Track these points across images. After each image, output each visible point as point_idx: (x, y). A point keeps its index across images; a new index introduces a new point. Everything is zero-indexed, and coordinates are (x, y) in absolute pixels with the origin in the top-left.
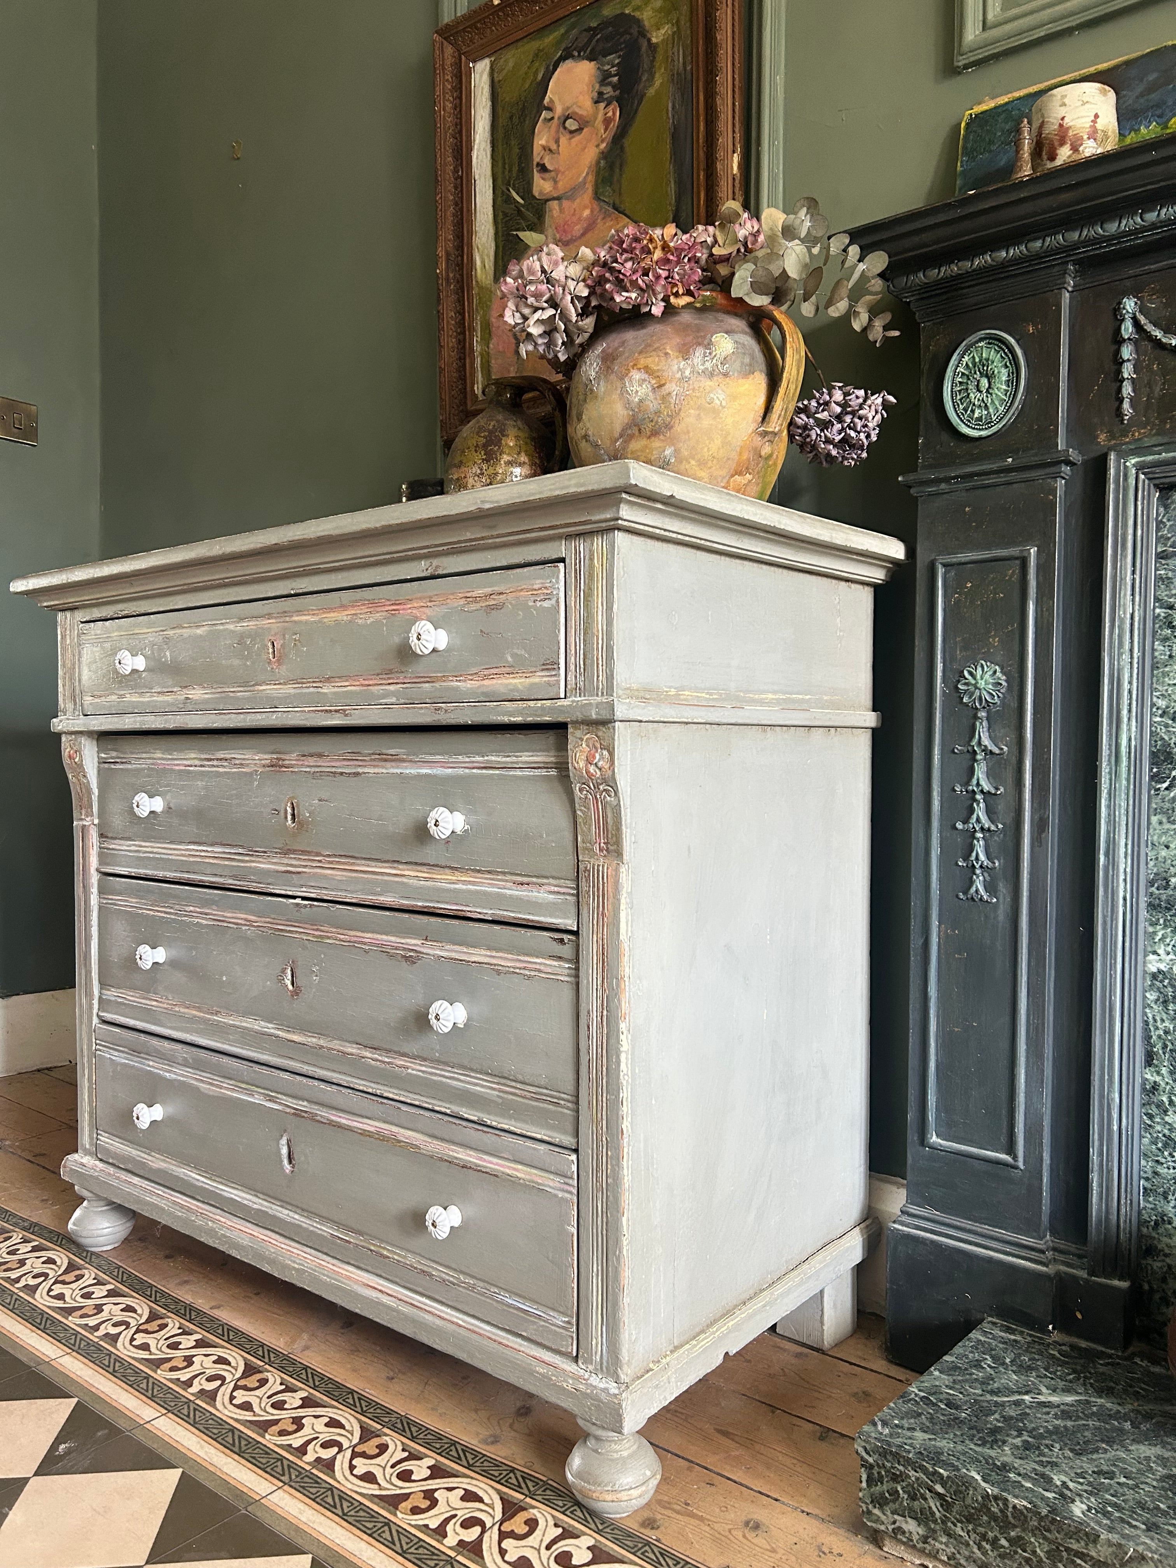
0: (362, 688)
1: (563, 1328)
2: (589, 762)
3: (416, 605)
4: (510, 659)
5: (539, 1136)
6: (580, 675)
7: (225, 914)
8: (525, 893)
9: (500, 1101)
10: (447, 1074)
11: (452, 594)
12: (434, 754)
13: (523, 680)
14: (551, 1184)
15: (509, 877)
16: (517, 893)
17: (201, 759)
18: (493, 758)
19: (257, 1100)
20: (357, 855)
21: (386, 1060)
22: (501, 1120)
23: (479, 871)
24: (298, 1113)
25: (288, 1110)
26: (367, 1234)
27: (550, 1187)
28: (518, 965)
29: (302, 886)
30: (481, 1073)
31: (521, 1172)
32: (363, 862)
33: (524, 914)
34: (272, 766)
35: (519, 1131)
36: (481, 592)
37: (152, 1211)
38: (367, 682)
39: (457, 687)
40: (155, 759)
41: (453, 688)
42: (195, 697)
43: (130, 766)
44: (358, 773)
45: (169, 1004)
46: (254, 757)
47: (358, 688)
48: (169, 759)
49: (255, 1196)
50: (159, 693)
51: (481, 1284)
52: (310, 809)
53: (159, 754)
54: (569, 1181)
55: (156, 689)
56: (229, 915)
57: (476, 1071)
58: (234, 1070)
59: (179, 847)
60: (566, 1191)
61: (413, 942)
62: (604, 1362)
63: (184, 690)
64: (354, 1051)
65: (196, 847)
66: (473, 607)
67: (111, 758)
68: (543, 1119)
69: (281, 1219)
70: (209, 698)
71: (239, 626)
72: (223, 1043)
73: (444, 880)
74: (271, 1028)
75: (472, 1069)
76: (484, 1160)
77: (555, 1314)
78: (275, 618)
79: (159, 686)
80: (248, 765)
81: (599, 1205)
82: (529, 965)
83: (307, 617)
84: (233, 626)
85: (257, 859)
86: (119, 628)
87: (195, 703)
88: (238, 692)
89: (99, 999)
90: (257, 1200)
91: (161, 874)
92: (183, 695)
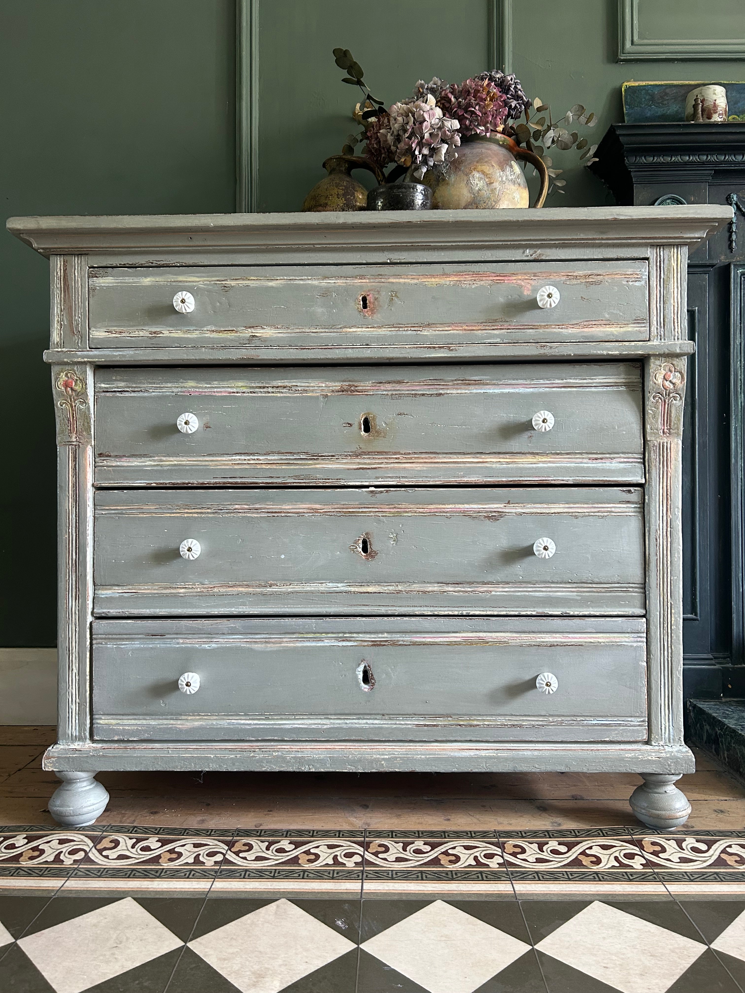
0: (464, 332)
1: (639, 726)
2: (665, 379)
3: (520, 277)
4: (607, 316)
5: (615, 613)
6: (661, 327)
7: (284, 507)
8: (600, 465)
9: (579, 598)
10: (529, 589)
11: (554, 273)
12: (517, 380)
13: (618, 329)
14: (627, 640)
15: (585, 456)
16: (593, 465)
17: (251, 387)
18: (571, 381)
19: (327, 643)
20: (438, 451)
21: (469, 589)
22: (582, 610)
23: (558, 454)
24: (375, 644)
25: (366, 644)
26: (454, 715)
27: (626, 642)
28: (593, 510)
29: (377, 478)
30: (561, 583)
31: (602, 638)
32: (444, 455)
33: (600, 477)
34: (343, 391)
35: (598, 614)
36: (581, 273)
37: (190, 764)
38: (470, 328)
39: (560, 333)
40: (185, 387)
41: (555, 333)
42: (264, 335)
43: (146, 394)
44: (441, 394)
45: (204, 588)
46: (321, 385)
47: (461, 332)
48: (206, 387)
49: (325, 718)
50: (213, 331)
51: (569, 719)
52: (388, 421)
53: (191, 383)
54: (642, 635)
55: (209, 328)
56: (288, 507)
57: (557, 583)
58: (299, 626)
59: (219, 459)
60: (640, 642)
61: (496, 506)
62: (671, 737)
63: (249, 330)
64: (435, 589)
65: (243, 457)
66: (575, 282)
67: (118, 388)
68: (616, 601)
69: (358, 728)
70: (282, 337)
71: (324, 283)
72: (281, 608)
73: (525, 462)
74: (341, 587)
75: (553, 582)
76: (569, 638)
77: (633, 719)
78: (369, 279)
79: (216, 326)
80: (312, 391)
81: (666, 644)
82: (602, 510)
83: (406, 280)
84: (315, 283)
85: (323, 462)
86: (152, 275)
87: (265, 340)
88: (322, 332)
89: (94, 598)
90: (327, 721)
91: (195, 481)
92: (248, 333)
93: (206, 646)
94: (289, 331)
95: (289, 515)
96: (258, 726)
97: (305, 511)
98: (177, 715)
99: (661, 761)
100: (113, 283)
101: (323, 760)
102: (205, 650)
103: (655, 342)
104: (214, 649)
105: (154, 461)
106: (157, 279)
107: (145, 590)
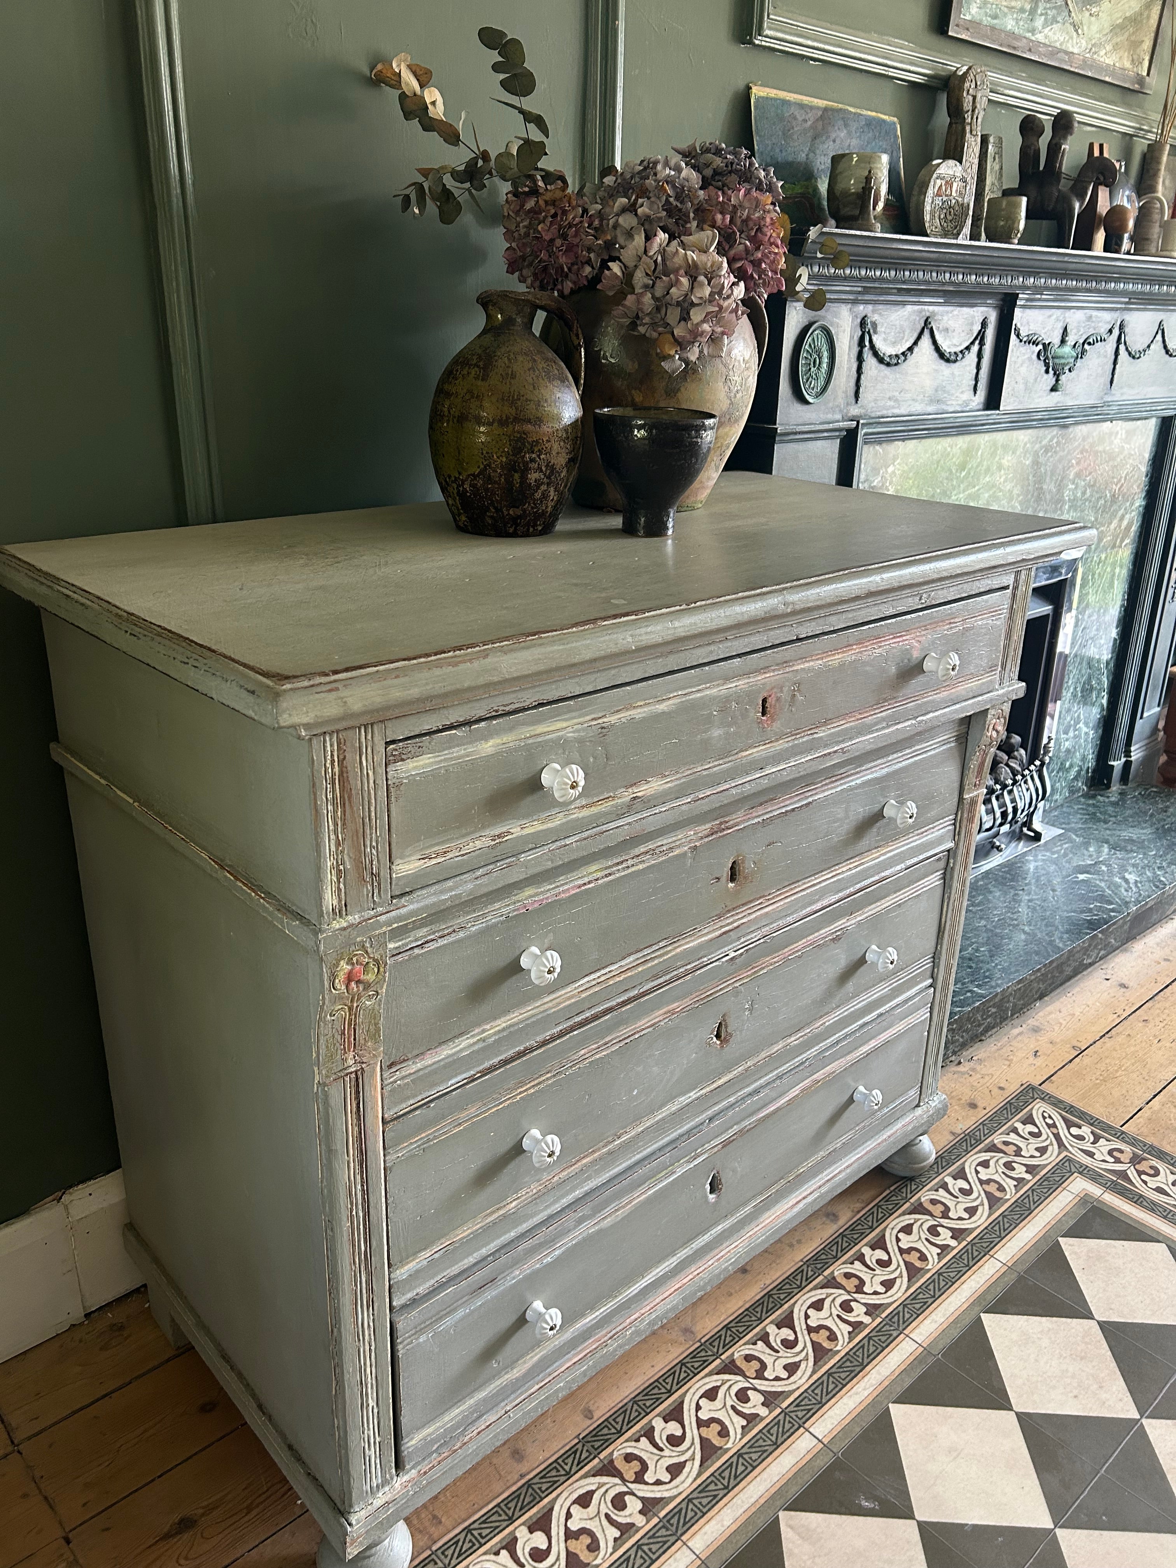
0: (856, 722)
1: (914, 1094)
2: (992, 730)
3: (912, 634)
5: (914, 994)
7: (637, 1025)
8: (925, 840)
11: (941, 621)
13: (976, 682)
14: (918, 1016)
15: (915, 834)
16: (920, 842)
17: (606, 868)
19: (679, 1171)
20: (799, 876)
21: (809, 1031)
22: (892, 1003)
23: (895, 840)
24: (726, 1143)
25: (716, 1149)
26: (786, 1174)
27: (917, 1018)
29: (739, 938)
31: (903, 1025)
32: (803, 881)
34: (713, 834)
35: (902, 1001)
37: (537, 1412)
39: (934, 700)
40: (519, 901)
41: (930, 701)
42: (650, 792)
43: (461, 935)
44: (810, 803)
45: (540, 1185)
46: (689, 834)
47: (853, 724)
48: (549, 891)
49: (673, 1256)
50: (583, 807)
51: (870, 1119)
52: (757, 859)
53: (529, 892)
54: (929, 1004)
55: (578, 803)
56: (643, 1022)
59: (563, 992)
60: (927, 1013)
61: (840, 923)
63: (630, 789)
64: (780, 1047)
67: (416, 940)
68: (914, 981)
69: (703, 1246)
70: (670, 788)
71: (725, 689)
72: (631, 1157)
73: (870, 860)
74: (693, 1095)
76: (880, 1039)
77: (911, 1090)
80: (679, 846)
83: (811, 664)
84: (715, 691)
85: (681, 941)
86: (497, 732)
87: (649, 799)
88: (715, 766)
89: (391, 1287)
90: (675, 1258)
92: (626, 796)
93: (549, 1259)
94: (679, 776)
95: (643, 1032)
97: (661, 1018)
98: (512, 1365)
100: (432, 764)
102: (549, 1264)
103: (995, 693)
104: (558, 1257)
105: (473, 1036)
106: (505, 740)
107: (463, 1233)
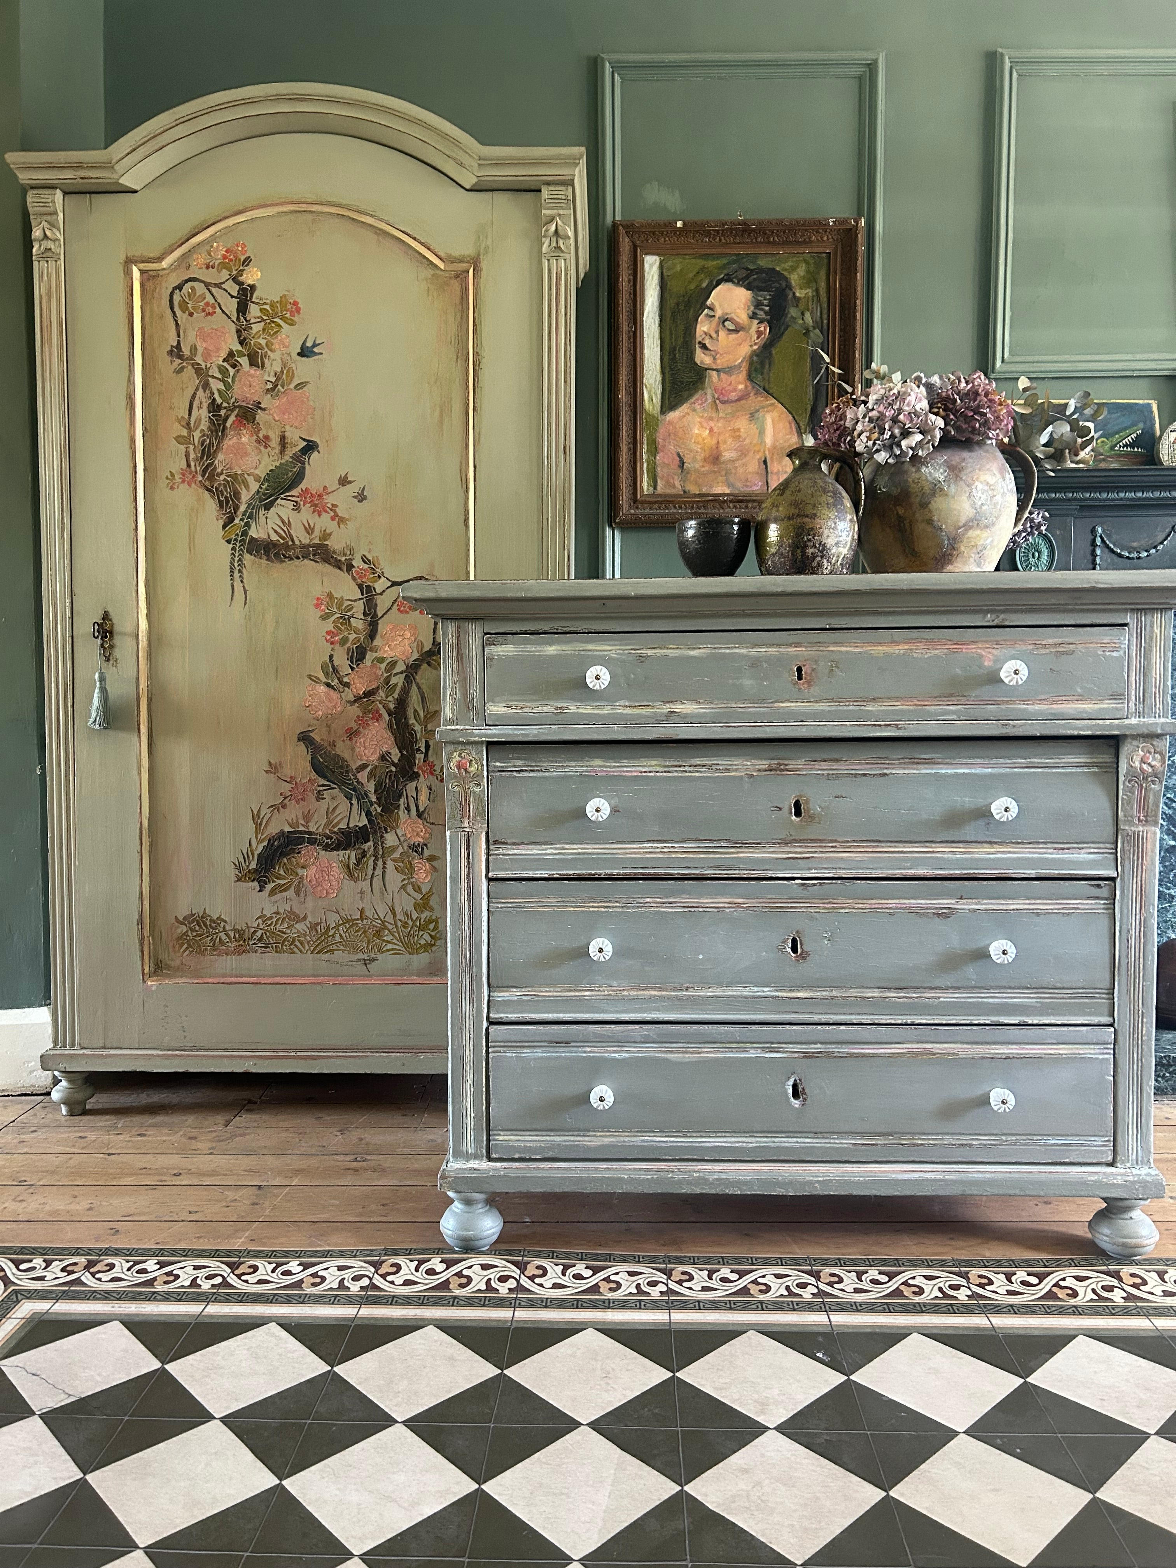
0: (915, 707)
1: (1103, 1146)
2: (1142, 761)
3: (980, 646)
4: (1079, 690)
5: (1079, 1022)
6: (1139, 703)
7: (701, 901)
8: (1066, 856)
9: (1039, 1005)
10: (982, 995)
11: (1020, 640)
12: (970, 759)
13: (1092, 705)
14: (1092, 1052)
15: (1050, 845)
16: (1059, 856)
17: (665, 766)
18: (1036, 760)
19: (752, 1054)
20: (881, 839)
21: (914, 995)
22: (1042, 1018)
23: (1019, 843)
24: (808, 1056)
25: (796, 1055)
26: (896, 1133)
27: (1090, 1054)
28: (1057, 907)
29: (807, 869)
30: (1019, 988)
31: (1063, 1050)
33: (1066, 870)
34: (771, 770)
35: (1059, 1022)
36: (1050, 641)
37: (602, 1185)
38: (922, 703)
39: (1025, 709)
40: (590, 766)
41: (1019, 710)
42: (684, 711)
43: (547, 774)
44: (885, 774)
45: (612, 991)
46: (745, 763)
47: (911, 708)
48: (614, 767)
49: (751, 1136)
50: (626, 706)
51: (1024, 1138)
52: (823, 804)
53: (597, 762)
54: (1109, 1046)
55: (622, 703)
56: (706, 901)
57: (1014, 988)
58: (721, 1034)
59: (629, 846)
60: (1106, 1054)
61: (946, 901)
62: (1140, 1159)
63: (668, 705)
64: (875, 995)
65: (655, 845)
66: (1043, 651)
67: (514, 767)
68: (1080, 1010)
69: (787, 1148)
70: (705, 713)
71: (754, 652)
72: (699, 1014)
73: (982, 852)
74: (767, 991)
75: (1010, 988)
76: (1027, 1049)
77: (1096, 1138)
78: (806, 647)
79: (629, 700)
80: (736, 770)
81: (1135, 1056)
82: (1068, 906)
83: (848, 649)
84: (744, 651)
85: (747, 850)
86: (558, 642)
87: (686, 716)
88: (751, 707)
89: (489, 1001)
90: (753, 1140)
91: (602, 872)
92: (666, 708)
93: (617, 1055)
94: (712, 706)
95: (707, 909)
96: (675, 1144)
97: (726, 905)
98: (584, 1131)
99: (1127, 1185)
100: (514, 651)
101: (750, 1181)
102: (615, 1059)
103: (1134, 721)
104: (625, 1059)
105: (556, 849)
106: (564, 648)
107: (546, 992)
